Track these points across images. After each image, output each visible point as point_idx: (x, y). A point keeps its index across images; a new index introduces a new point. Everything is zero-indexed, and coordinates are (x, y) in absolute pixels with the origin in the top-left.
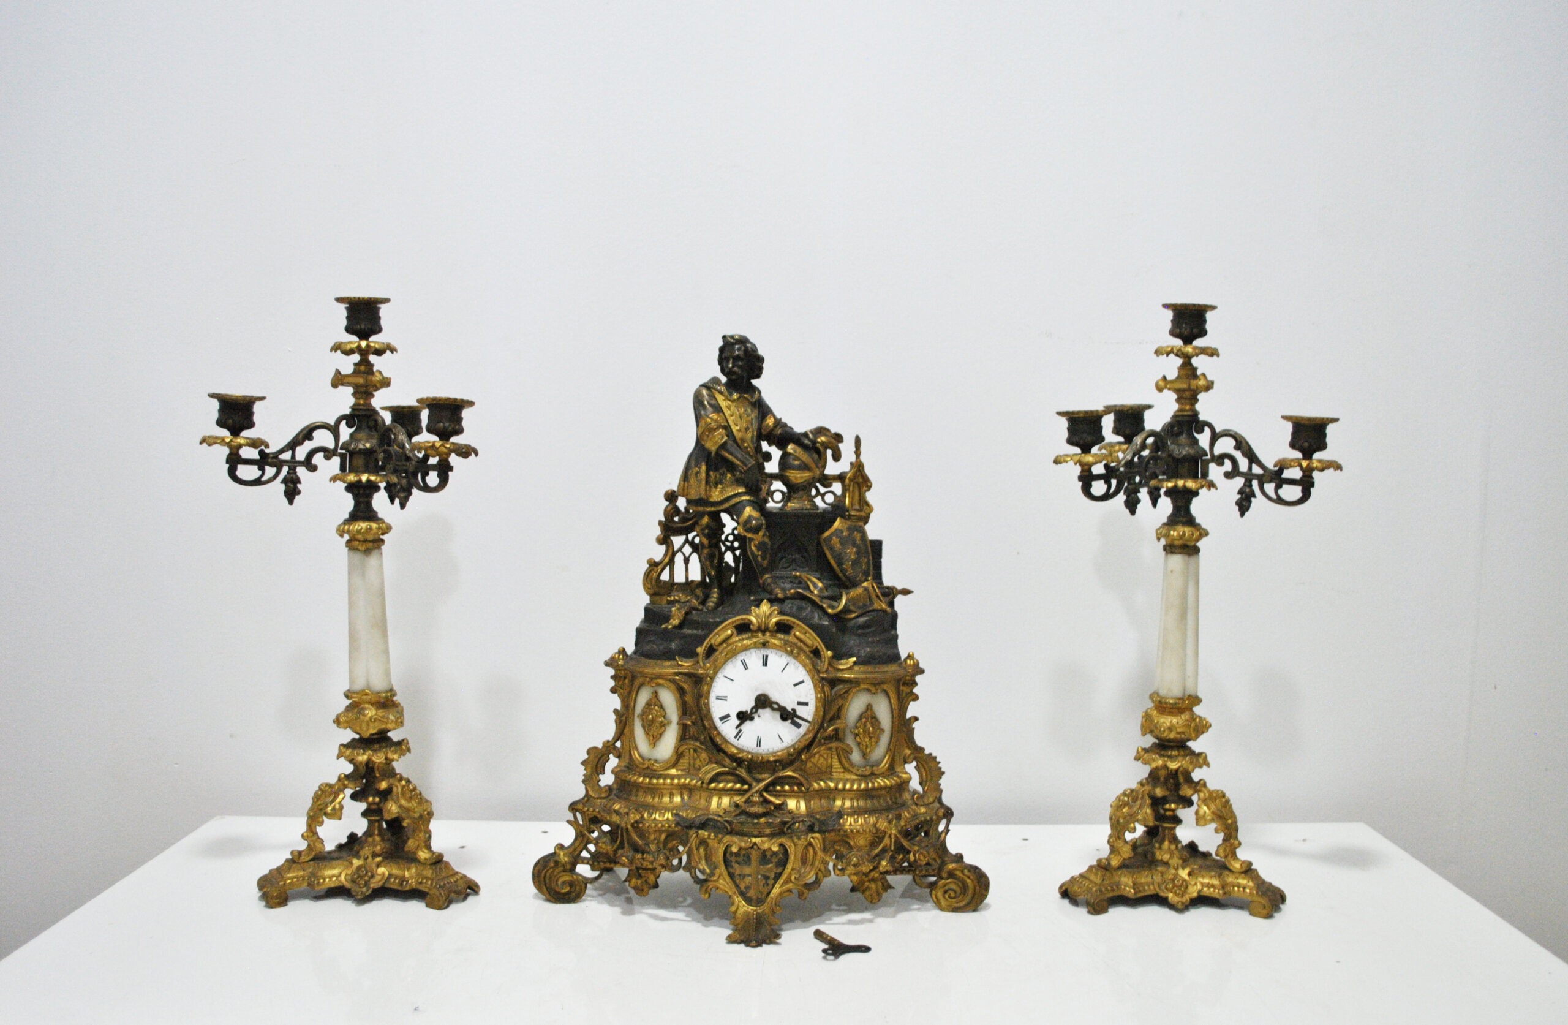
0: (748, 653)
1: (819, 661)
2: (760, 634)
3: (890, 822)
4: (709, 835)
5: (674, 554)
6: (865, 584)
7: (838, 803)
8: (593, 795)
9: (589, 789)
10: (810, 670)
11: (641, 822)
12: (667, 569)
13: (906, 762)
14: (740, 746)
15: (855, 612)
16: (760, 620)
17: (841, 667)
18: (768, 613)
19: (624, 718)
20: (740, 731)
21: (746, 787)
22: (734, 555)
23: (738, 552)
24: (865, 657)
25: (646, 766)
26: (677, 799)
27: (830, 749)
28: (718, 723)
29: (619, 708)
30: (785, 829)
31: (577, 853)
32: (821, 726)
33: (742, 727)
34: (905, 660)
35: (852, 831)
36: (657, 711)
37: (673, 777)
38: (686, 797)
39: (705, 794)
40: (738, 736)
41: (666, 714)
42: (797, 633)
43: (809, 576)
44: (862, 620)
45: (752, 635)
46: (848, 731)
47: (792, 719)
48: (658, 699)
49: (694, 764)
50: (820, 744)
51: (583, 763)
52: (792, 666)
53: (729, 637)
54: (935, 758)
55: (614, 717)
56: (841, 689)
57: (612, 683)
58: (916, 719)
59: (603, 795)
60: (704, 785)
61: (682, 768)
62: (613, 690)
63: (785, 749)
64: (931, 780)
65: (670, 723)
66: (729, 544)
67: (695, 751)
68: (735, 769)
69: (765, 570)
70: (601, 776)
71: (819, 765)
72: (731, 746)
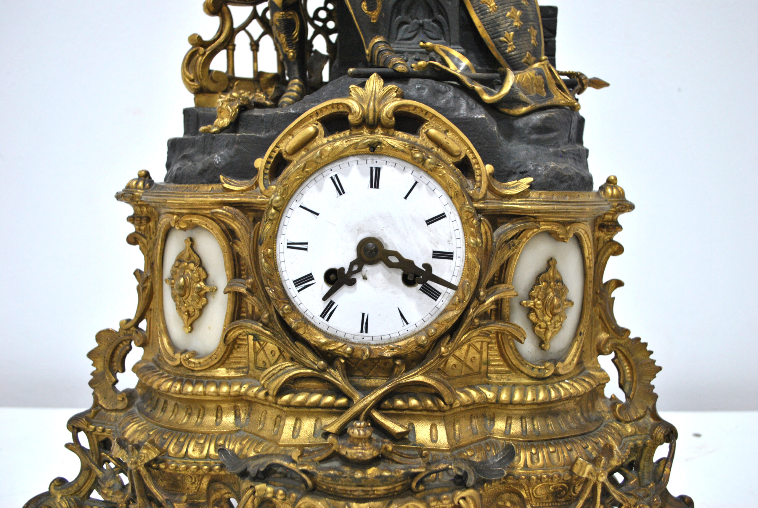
0: (343, 164)
1: (469, 182)
2: (365, 131)
3: (594, 461)
4: (275, 493)
5: (233, 32)
6: (536, 65)
7: (500, 425)
8: (104, 405)
9: (98, 395)
10: (457, 195)
11: (163, 461)
12: (223, 54)
13: (601, 353)
14: (329, 331)
15: (525, 104)
16: (365, 107)
17: (509, 192)
18: (380, 94)
19: (148, 284)
20: (332, 303)
21: (343, 401)
22: (328, 41)
23: (333, 38)
24: (547, 176)
25: (178, 363)
26: (228, 420)
27: (487, 334)
28: (292, 290)
29: (142, 269)
30: (414, 485)
31: (83, 494)
32: (476, 295)
33: (333, 298)
34: (602, 188)
35: (528, 478)
36: (192, 271)
37: (219, 382)
38: (243, 416)
39: (272, 413)
40: (327, 313)
41: (207, 275)
42: (432, 131)
43: (447, 48)
44: (537, 118)
45: (350, 134)
46: (516, 305)
47: (424, 282)
48: (195, 252)
49: (256, 359)
50: (472, 327)
51: (90, 355)
52: (424, 186)
53: (312, 138)
54: (646, 344)
55: (135, 283)
56: (505, 233)
57: (131, 229)
58: (619, 284)
59: (120, 406)
60: (270, 398)
61: (236, 366)
62: (132, 240)
63: (411, 336)
64: (639, 380)
65: (215, 290)
66: (320, 24)
67: (256, 338)
68: (324, 370)
69: (375, 30)
70: (119, 375)
71: (469, 363)
72: (315, 331)
